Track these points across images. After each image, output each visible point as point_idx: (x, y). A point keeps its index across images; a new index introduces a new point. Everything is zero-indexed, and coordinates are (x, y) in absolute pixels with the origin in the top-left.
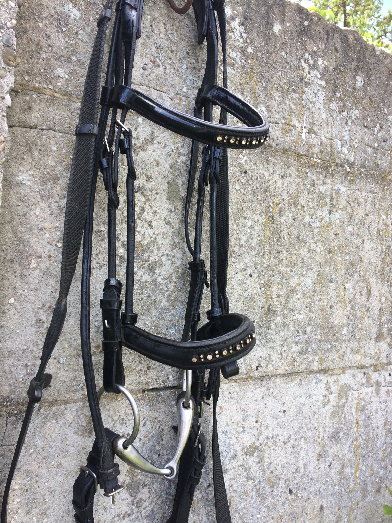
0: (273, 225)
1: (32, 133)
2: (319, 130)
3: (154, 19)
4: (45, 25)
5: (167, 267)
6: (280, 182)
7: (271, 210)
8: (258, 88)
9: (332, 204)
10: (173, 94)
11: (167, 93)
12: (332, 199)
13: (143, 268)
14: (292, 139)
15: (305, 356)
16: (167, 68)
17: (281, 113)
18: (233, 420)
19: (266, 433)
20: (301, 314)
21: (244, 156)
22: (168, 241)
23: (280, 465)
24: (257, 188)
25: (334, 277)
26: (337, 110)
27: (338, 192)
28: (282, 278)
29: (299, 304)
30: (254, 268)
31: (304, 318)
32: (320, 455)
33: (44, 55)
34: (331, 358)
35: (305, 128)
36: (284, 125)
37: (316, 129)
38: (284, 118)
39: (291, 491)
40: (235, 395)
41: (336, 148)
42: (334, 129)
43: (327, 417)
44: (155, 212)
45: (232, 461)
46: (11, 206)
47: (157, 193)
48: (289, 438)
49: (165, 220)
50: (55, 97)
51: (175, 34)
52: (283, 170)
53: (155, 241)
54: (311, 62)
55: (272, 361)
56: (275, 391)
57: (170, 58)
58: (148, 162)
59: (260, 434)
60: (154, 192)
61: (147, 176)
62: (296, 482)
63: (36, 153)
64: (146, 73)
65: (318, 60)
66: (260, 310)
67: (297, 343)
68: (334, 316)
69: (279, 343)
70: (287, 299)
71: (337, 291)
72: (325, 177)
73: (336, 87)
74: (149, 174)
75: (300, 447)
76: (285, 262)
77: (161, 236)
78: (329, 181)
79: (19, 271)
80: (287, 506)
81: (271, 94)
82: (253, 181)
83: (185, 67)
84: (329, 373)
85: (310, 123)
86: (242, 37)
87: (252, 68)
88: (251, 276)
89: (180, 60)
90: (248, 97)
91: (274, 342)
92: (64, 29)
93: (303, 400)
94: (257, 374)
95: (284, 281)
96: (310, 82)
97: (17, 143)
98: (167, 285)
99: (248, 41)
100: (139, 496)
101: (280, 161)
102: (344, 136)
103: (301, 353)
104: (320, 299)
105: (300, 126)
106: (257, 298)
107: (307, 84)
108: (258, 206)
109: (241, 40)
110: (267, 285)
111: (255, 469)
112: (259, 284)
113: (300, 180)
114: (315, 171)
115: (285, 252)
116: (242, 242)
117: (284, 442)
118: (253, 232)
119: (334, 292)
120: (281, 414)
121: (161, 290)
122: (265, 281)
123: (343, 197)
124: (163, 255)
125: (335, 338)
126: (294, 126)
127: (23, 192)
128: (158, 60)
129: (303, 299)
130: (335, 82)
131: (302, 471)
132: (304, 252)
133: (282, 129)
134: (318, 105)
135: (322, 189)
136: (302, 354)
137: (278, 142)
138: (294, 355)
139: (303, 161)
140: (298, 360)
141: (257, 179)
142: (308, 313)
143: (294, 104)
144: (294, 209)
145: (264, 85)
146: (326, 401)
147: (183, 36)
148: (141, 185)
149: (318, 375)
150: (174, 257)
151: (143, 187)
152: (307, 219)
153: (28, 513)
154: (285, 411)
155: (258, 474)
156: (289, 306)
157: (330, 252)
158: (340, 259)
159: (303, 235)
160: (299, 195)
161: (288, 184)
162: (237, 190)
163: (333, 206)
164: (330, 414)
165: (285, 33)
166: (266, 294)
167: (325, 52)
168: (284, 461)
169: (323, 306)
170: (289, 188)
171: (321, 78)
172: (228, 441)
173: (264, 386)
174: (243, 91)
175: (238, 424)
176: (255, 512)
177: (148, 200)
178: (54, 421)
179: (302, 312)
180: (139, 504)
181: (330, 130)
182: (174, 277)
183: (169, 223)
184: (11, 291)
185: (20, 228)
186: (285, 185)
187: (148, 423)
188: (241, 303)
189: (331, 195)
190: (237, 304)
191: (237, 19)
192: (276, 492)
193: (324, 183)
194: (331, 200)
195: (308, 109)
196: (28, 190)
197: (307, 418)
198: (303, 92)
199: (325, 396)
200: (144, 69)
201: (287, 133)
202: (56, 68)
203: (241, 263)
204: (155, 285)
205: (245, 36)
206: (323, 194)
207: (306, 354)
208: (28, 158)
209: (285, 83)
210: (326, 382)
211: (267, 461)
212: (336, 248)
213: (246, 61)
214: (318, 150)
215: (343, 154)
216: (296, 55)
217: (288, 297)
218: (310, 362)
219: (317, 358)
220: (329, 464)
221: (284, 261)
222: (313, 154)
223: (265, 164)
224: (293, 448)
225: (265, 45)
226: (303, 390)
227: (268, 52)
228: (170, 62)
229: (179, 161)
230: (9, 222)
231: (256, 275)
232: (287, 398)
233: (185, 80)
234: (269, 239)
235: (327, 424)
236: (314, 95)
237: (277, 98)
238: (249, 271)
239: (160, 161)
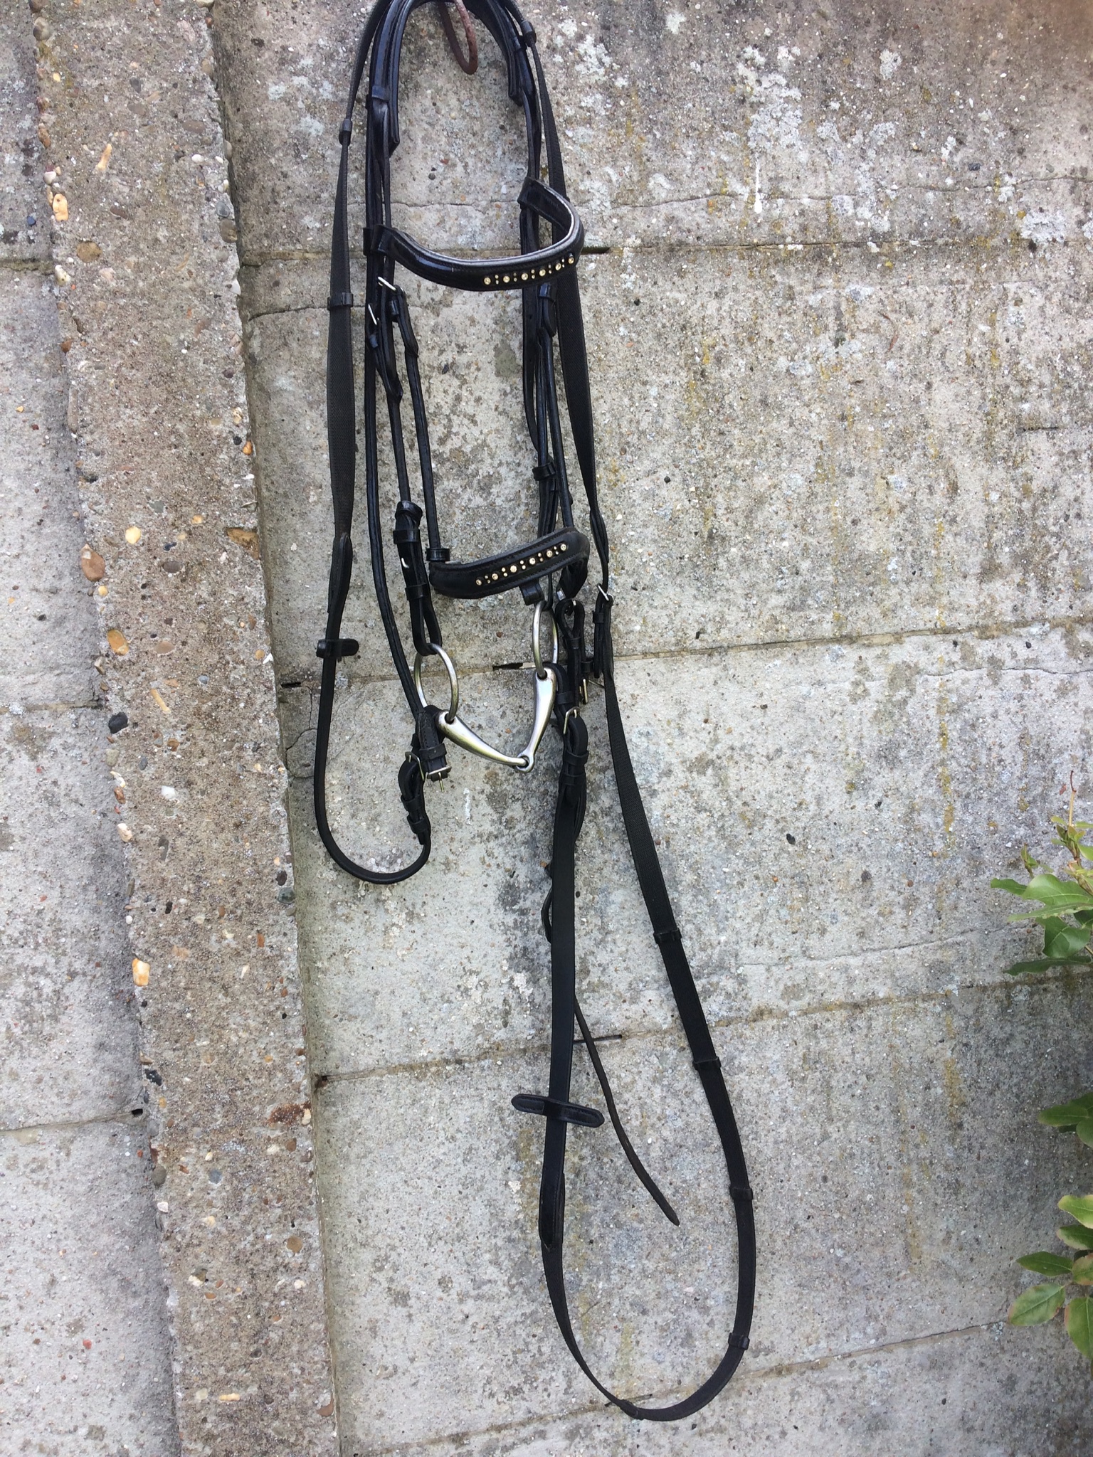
0: (706, 386)
1: (284, 318)
2: (795, 186)
3: (438, 91)
4: (278, 160)
5: (510, 483)
6: (713, 306)
7: (698, 359)
8: (647, 147)
9: (840, 324)
10: (484, 203)
11: (475, 204)
12: (839, 315)
13: (471, 487)
14: (731, 219)
15: (802, 613)
16: (470, 164)
17: (702, 177)
18: (659, 716)
19: (726, 741)
20: (783, 539)
21: (630, 275)
22: (505, 441)
23: (762, 793)
24: (664, 326)
25: (856, 464)
26: (837, 138)
27: (853, 299)
28: (735, 478)
29: (776, 523)
30: (672, 467)
31: (791, 546)
32: (852, 787)
33: (283, 204)
34: (862, 614)
35: (760, 191)
36: (711, 200)
37: (786, 187)
38: (709, 185)
39: (791, 839)
40: (658, 678)
41: (840, 212)
42: (831, 177)
43: (865, 720)
44: (478, 400)
45: (665, 779)
46: (273, 423)
47: (478, 369)
48: (779, 751)
49: (496, 409)
50: (306, 259)
51: (475, 103)
52: (718, 282)
53: (484, 444)
54: (761, 60)
55: (728, 622)
56: (740, 673)
57: (473, 146)
58: (456, 322)
59: (716, 741)
60: (473, 367)
61: (458, 346)
62: (801, 825)
63: (294, 345)
64: (436, 182)
65: (777, 50)
66: (693, 537)
67: (780, 592)
68: (863, 538)
69: (739, 592)
70: (749, 514)
71: (869, 491)
72: (819, 274)
73: (827, 91)
74: (461, 342)
75: (803, 768)
76: (738, 449)
77: (493, 435)
78: (828, 281)
79: (296, 507)
80: (785, 862)
81: (674, 148)
82: (654, 315)
83: (499, 153)
84: (860, 642)
85: (770, 179)
86: (602, 64)
87: (629, 115)
88: (667, 480)
89: (490, 143)
90: (627, 169)
91: (728, 590)
92: (304, 157)
93: (804, 689)
94: (698, 644)
95: (740, 483)
96: (763, 99)
97: (268, 337)
98: (512, 510)
99: (616, 67)
100: (509, 813)
101: (709, 266)
102: (859, 184)
103: (792, 608)
104: (828, 510)
105: (748, 189)
106: (686, 519)
107: (755, 107)
108: (669, 357)
109: (602, 71)
110: (705, 494)
111: (709, 795)
112: (687, 493)
113: (758, 293)
114: (793, 270)
115: (736, 431)
116: (643, 426)
117: (768, 757)
118: (663, 405)
119: (859, 492)
120: (758, 712)
121: (504, 517)
122: (697, 488)
123: (867, 305)
124: (500, 464)
125: (871, 579)
126: (733, 195)
127: (285, 402)
128: (452, 156)
129: (787, 512)
130: (824, 82)
131: (813, 807)
132: (781, 426)
133: (708, 206)
134: (785, 140)
135: (814, 300)
136: (793, 610)
137: (699, 233)
138: (776, 612)
139: (761, 256)
140: (785, 620)
141: (662, 310)
142: (800, 537)
143: (728, 153)
144: (749, 350)
145: (658, 136)
146: (859, 691)
147: (491, 102)
148: (450, 361)
149: (836, 647)
150: (519, 465)
151: (453, 363)
152: (783, 363)
153: (353, 816)
154: (765, 707)
155: (719, 805)
156: (756, 526)
157: (843, 418)
158: (871, 429)
159: (776, 395)
160: (760, 321)
161: (730, 307)
162: (622, 338)
163: (841, 328)
164: (870, 715)
165: (693, 25)
166: (702, 509)
167: (792, 31)
168: (771, 788)
169: (836, 521)
170: (733, 314)
171: (788, 85)
172: (653, 748)
173: (716, 665)
174: (615, 160)
175: (669, 723)
176: (718, 862)
177: (464, 382)
178: (371, 703)
179: (785, 535)
180: (510, 823)
181: (822, 180)
182: (523, 496)
183: (504, 413)
184: (291, 534)
185: (290, 451)
186: (725, 308)
187: (508, 712)
188: (651, 528)
189: (837, 308)
190: (646, 531)
191: (588, 37)
192: (757, 836)
193: (817, 288)
194: (836, 319)
195: (763, 153)
196: (292, 398)
197: (817, 720)
198: (748, 124)
199: (856, 684)
200: (432, 177)
201: (720, 210)
202: (302, 217)
203: (646, 462)
204: (494, 511)
205: (607, 60)
206: (816, 309)
207: (803, 610)
208: (284, 354)
209: (705, 119)
210: (856, 658)
211: (733, 786)
212: (858, 409)
213: (616, 104)
214: (796, 227)
215: (859, 220)
216: (724, 58)
217: (751, 512)
218: (813, 623)
219: (829, 617)
220: (875, 802)
221: (736, 447)
222: (784, 237)
223: (675, 279)
224: (790, 768)
225: (651, 64)
226: (803, 672)
227: (659, 73)
228: (473, 152)
229: (508, 309)
230: (274, 445)
231: (678, 479)
232: (768, 686)
233: (502, 175)
234: (698, 413)
235: (865, 734)
236: (774, 122)
237: (690, 153)
238: (663, 473)
239: (477, 317)
